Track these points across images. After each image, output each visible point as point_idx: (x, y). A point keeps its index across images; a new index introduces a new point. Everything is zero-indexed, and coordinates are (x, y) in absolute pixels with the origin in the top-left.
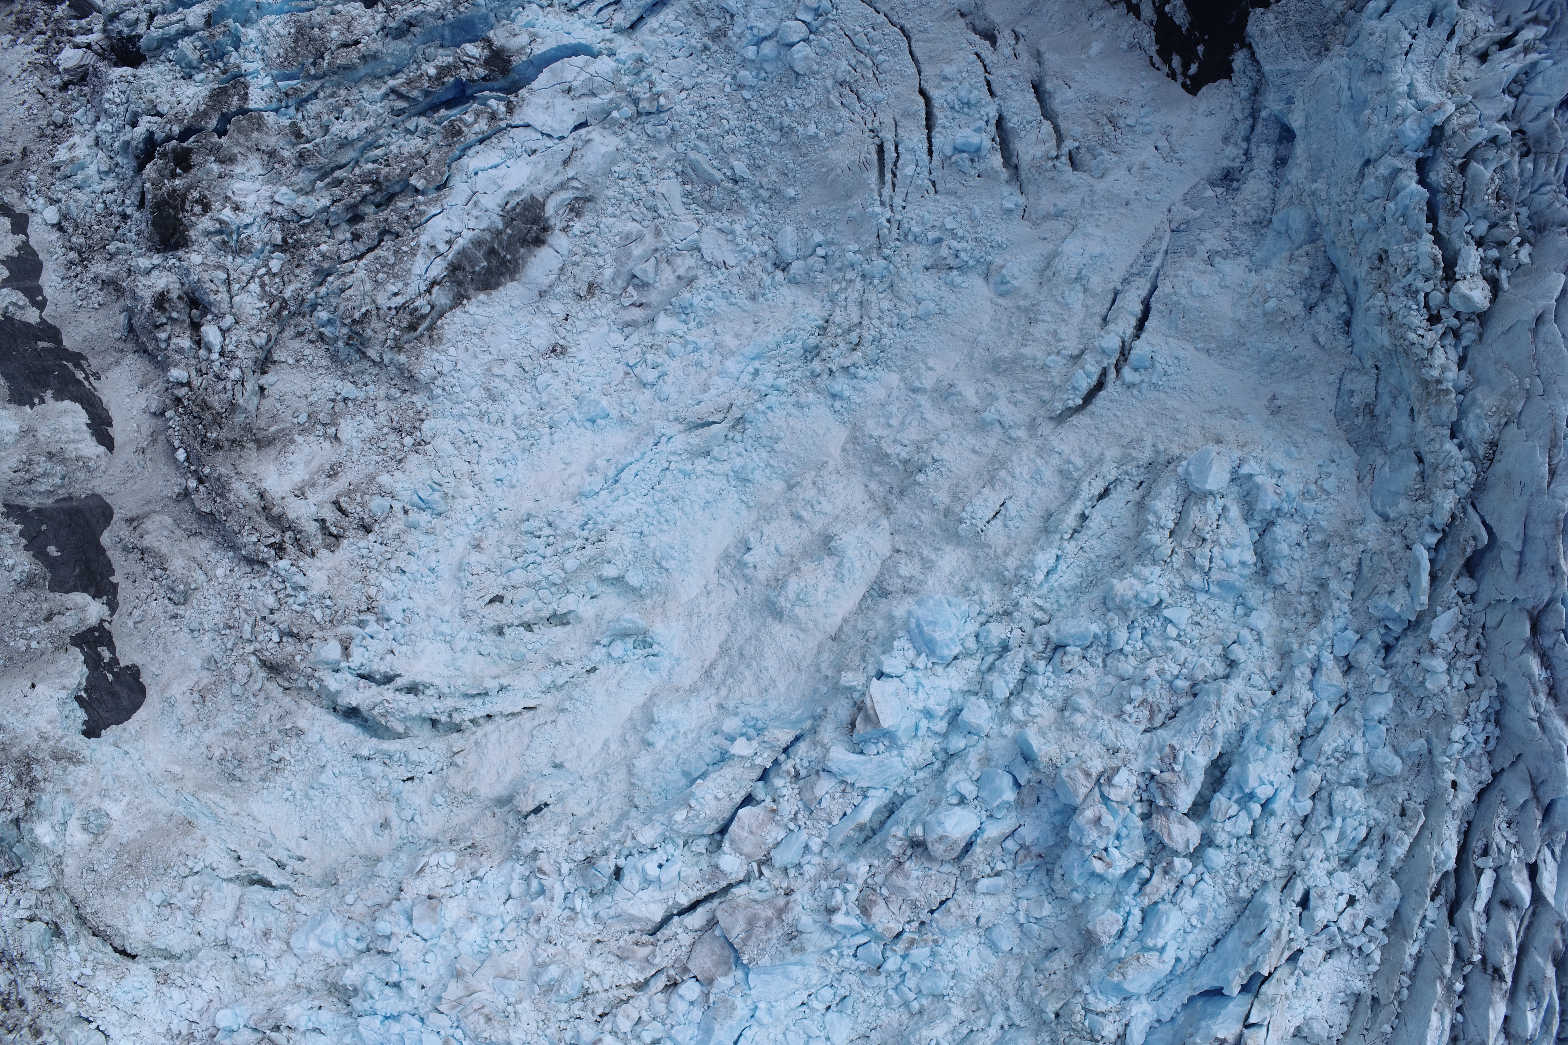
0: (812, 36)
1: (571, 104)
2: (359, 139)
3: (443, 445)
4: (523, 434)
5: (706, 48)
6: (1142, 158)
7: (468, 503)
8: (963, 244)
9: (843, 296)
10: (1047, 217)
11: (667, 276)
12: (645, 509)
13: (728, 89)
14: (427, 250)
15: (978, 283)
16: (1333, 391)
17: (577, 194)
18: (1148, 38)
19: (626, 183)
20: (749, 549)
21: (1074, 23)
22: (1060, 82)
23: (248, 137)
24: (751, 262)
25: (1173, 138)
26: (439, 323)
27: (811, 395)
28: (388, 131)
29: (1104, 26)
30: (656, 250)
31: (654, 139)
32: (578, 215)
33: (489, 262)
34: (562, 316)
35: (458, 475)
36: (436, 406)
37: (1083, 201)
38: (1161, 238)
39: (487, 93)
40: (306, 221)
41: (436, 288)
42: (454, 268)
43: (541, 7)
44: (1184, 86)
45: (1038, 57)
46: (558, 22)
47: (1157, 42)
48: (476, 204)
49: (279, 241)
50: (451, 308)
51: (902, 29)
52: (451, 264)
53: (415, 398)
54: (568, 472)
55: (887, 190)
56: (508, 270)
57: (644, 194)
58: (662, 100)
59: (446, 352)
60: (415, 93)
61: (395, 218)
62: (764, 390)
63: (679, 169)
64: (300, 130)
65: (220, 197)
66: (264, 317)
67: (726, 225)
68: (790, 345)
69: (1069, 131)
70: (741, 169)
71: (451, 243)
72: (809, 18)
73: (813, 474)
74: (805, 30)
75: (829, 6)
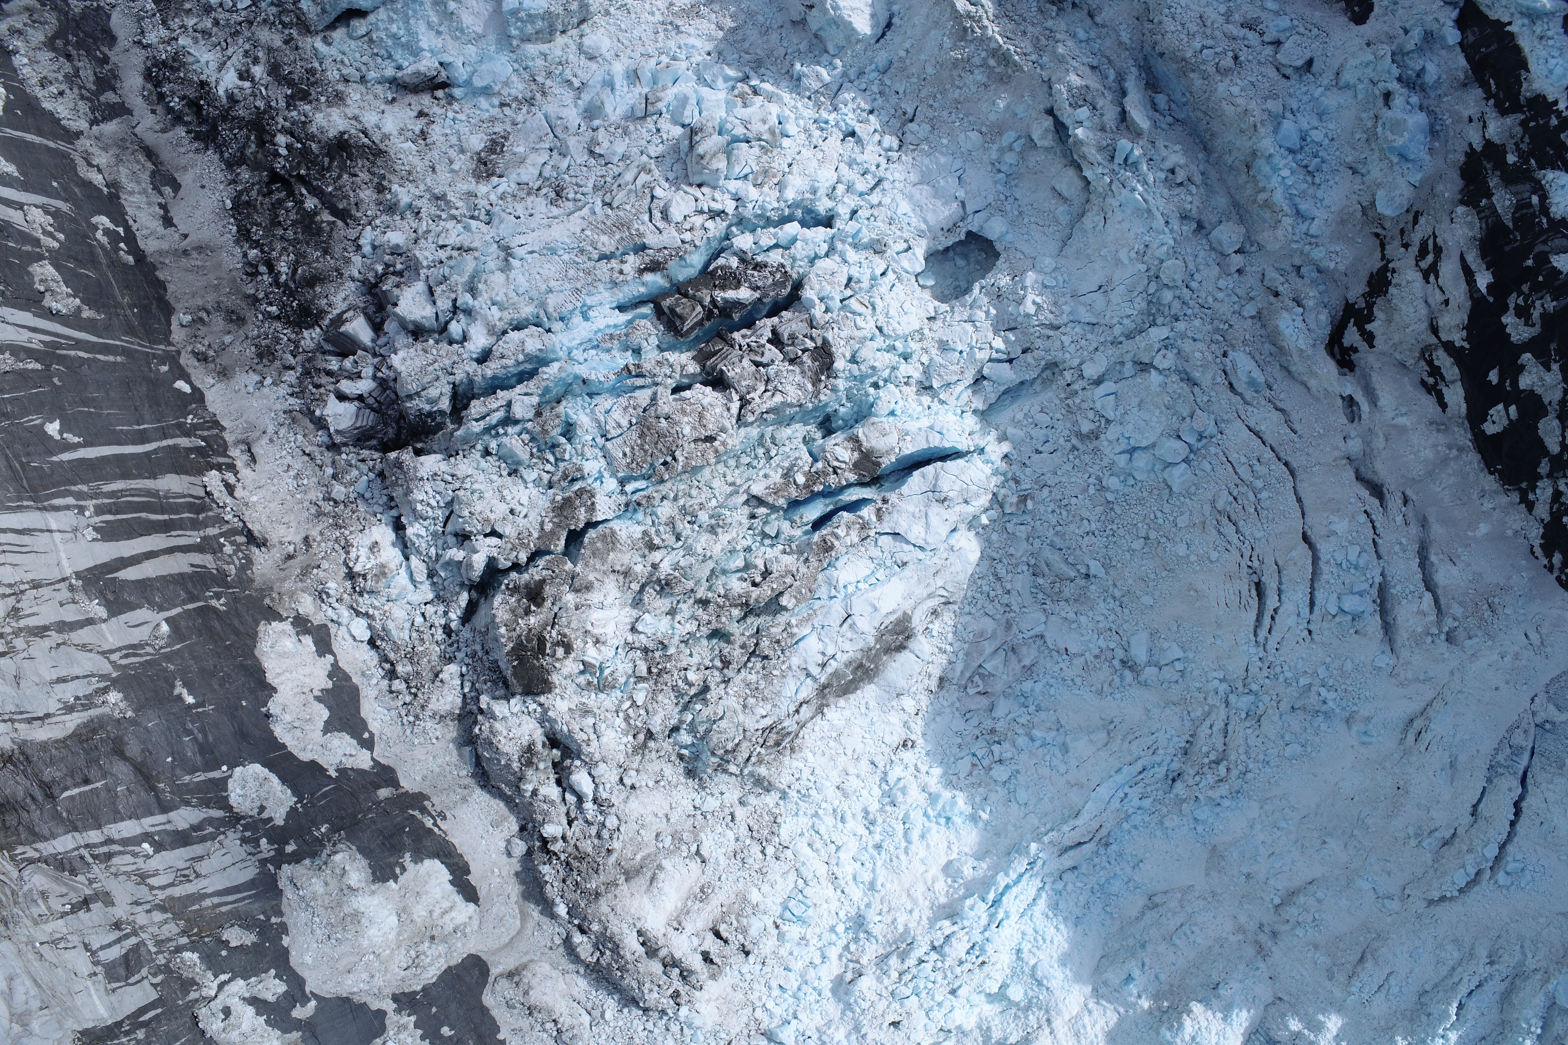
0: (1192, 456)
1: (946, 514)
3: (801, 849)
4: (874, 829)
5: (1074, 448)
6: (1515, 649)
8: (1333, 695)
9: (1208, 724)
10: (1416, 680)
11: (1014, 667)
13: (1092, 490)
14: (798, 673)
17: (941, 601)
18: (1536, 532)
19: (984, 582)
20: (1131, 978)
21: (1465, 499)
22: (1444, 557)
23: (604, 561)
24: (1096, 657)
25: (1544, 631)
26: (800, 734)
27: (1174, 818)
29: (1494, 509)
30: (1005, 643)
31: (1014, 537)
32: (937, 617)
33: (854, 675)
34: (913, 712)
38: (1525, 732)
40: (671, 651)
41: (804, 707)
42: (822, 688)
44: (1559, 580)
45: (1424, 523)
47: (1543, 538)
48: (851, 626)
49: (644, 673)
50: (813, 719)
51: (1286, 464)
52: (821, 685)
53: (768, 799)
56: (869, 677)
57: (1000, 592)
58: (1030, 504)
59: (805, 759)
60: (782, 502)
62: (1131, 811)
63: (1032, 562)
64: (651, 540)
65: (579, 633)
66: (630, 751)
67: (1071, 616)
68: (1156, 769)
69: (1449, 608)
70: (1095, 568)
71: (823, 665)
72: (1192, 440)
73: (1179, 895)
74: (1187, 451)
75: (1215, 430)
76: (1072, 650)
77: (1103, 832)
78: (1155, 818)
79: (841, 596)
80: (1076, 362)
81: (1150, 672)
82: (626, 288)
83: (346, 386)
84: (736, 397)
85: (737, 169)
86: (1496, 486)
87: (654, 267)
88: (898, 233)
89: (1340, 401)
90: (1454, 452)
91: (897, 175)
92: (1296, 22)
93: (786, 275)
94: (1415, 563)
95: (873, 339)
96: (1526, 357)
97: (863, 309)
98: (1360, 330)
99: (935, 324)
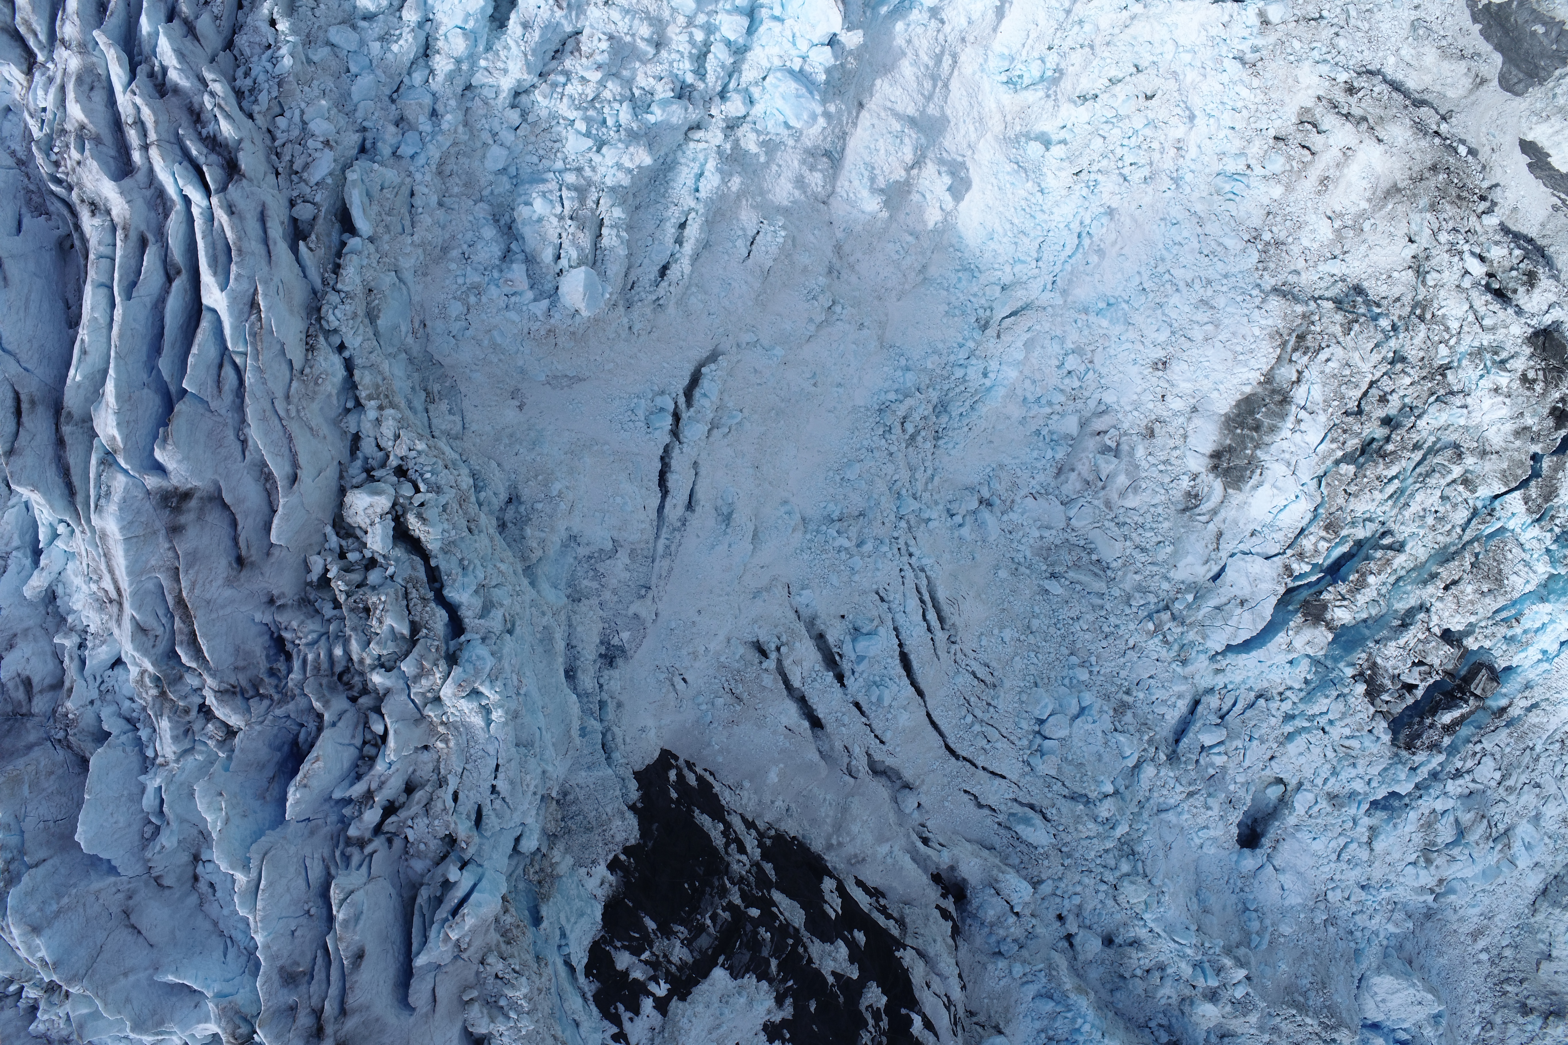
0: (1037, 728)
1: (1235, 591)
2: (1412, 495)
3: (1234, 244)
4: (1167, 277)
5: (1128, 692)
6: (697, 665)
7: (1196, 193)
8: (837, 544)
9: (929, 473)
10: (767, 590)
11: (1083, 468)
12: (1046, 217)
13: (1093, 659)
14: (1315, 408)
15: (811, 511)
16: (468, 417)
17: (1197, 511)
18: (726, 798)
19: (1155, 540)
20: (949, 189)
21: (801, 800)
22: (797, 731)
23: (1511, 460)
24: (1013, 501)
25: (672, 695)
26: (1279, 350)
27: (930, 367)
28: (1388, 515)
29: (773, 802)
30: (1103, 488)
31: (1144, 591)
32: (1189, 494)
33: (1255, 419)
34: (1168, 398)
35: (1213, 217)
36: (1252, 280)
38: (660, 577)
39: (1313, 578)
40: (1432, 400)
41: (1294, 378)
42: (1286, 400)
43: (1290, 688)
44: (676, 758)
46: (1271, 676)
47: (716, 795)
48: (1289, 465)
49: (1449, 374)
50: (1272, 368)
51: (957, 758)
52: (1290, 403)
53: (1273, 282)
54: (1118, 246)
55: (923, 584)
56: (1234, 420)
57: (1134, 535)
58: (1151, 626)
59: (1262, 328)
60: (1379, 554)
61: (1355, 429)
63: (1109, 574)
64: (1466, 487)
65: (1515, 394)
66: (1436, 303)
67: (1046, 534)
68: (962, 410)
69: (774, 680)
70: (1055, 587)
71: (1299, 421)
72: (1047, 744)
74: (1047, 730)
75: (1032, 761)
76: (1030, 502)
79: (1299, 489)
80: (1162, 771)
81: (973, 504)
84: (1435, 629)
85: (1450, 817)
86: (784, 829)
87: (1500, 713)
90: (834, 842)
91: (1327, 869)
93: (1409, 747)
94: (821, 712)
95: (1331, 722)
96: (855, 976)
97: (1347, 743)
98: (953, 919)
99: (1269, 754)
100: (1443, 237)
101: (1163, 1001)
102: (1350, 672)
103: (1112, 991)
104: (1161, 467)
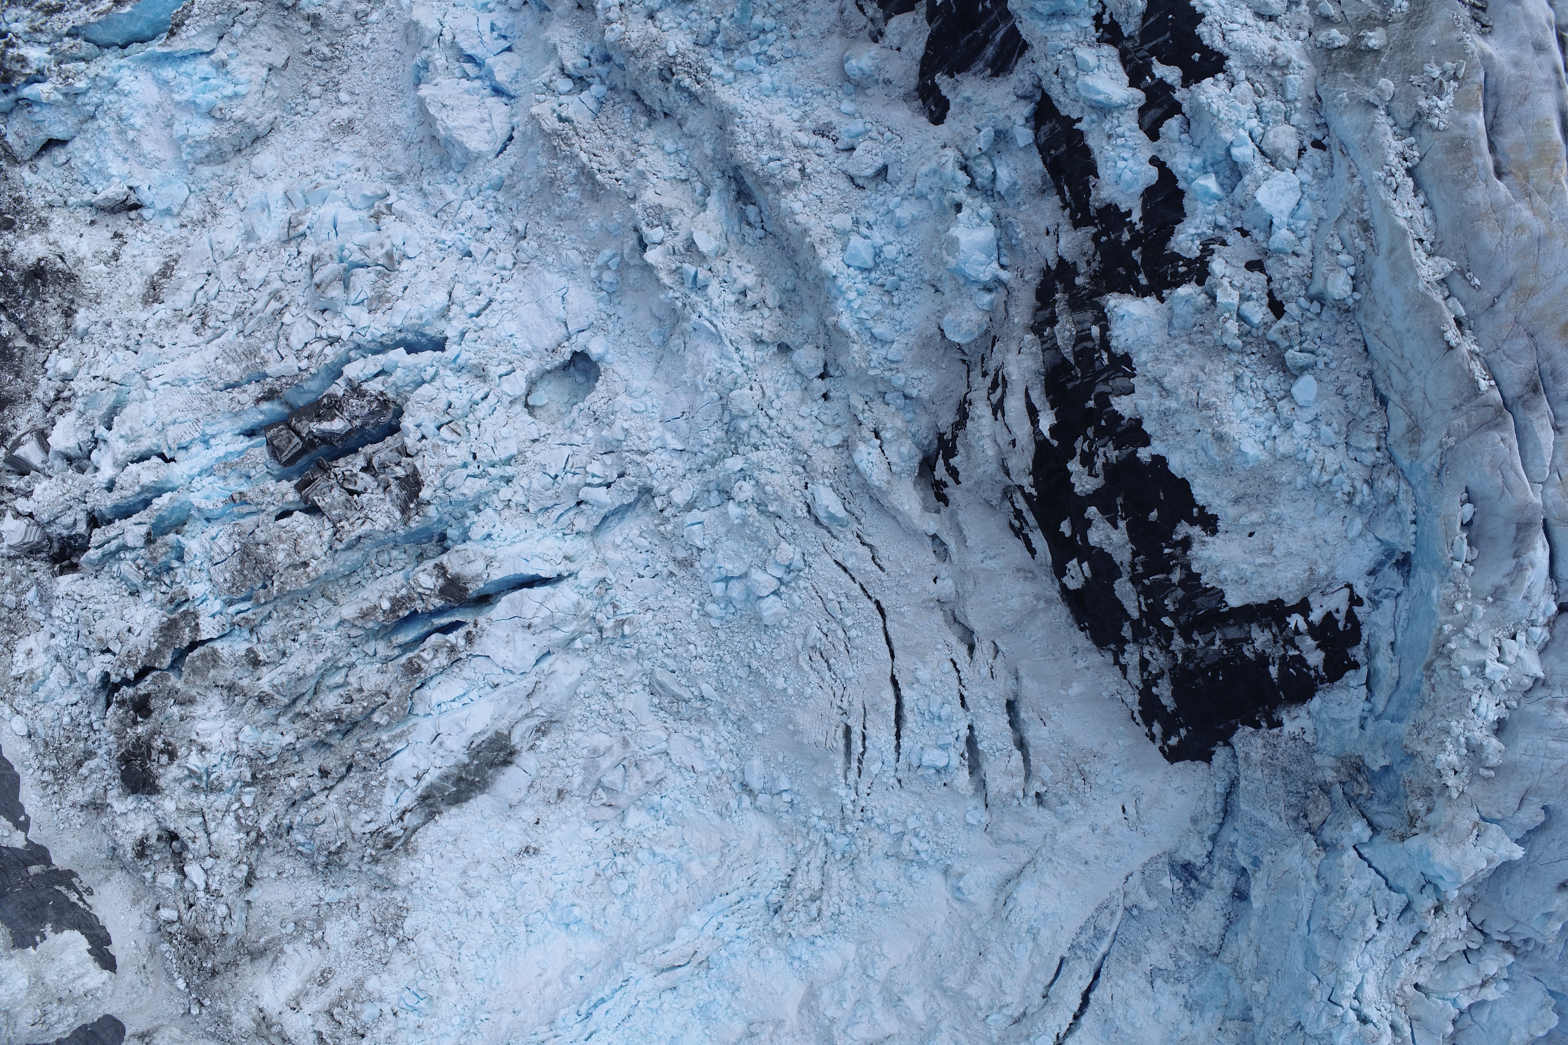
0: (783, 588)
1: (533, 640)
3: (425, 943)
4: (500, 929)
5: (672, 574)
6: (1108, 822)
7: (452, 1000)
8: (925, 846)
9: (805, 860)
10: (1009, 841)
11: (637, 781)
13: (695, 616)
14: (396, 784)
15: (937, 879)
17: (543, 720)
18: (1133, 698)
19: (592, 701)
21: (1057, 654)
22: (1035, 716)
23: (204, 677)
24: (718, 778)
25: (1142, 806)
26: (413, 838)
27: (771, 950)
29: (1088, 668)
30: (624, 759)
31: (621, 658)
32: (544, 733)
33: (458, 787)
34: (533, 821)
35: (441, 974)
36: (416, 901)
37: (1045, 837)
38: (1113, 914)
40: (273, 760)
41: (408, 815)
42: (424, 798)
43: (497, 511)
44: (1161, 749)
45: (1016, 678)
47: (1140, 703)
48: (441, 744)
49: (248, 777)
50: (424, 825)
51: (877, 603)
52: (421, 796)
53: (395, 894)
54: (545, 978)
55: (852, 776)
56: (478, 788)
57: (611, 711)
58: (627, 630)
59: (422, 861)
60: (370, 625)
61: (361, 756)
62: (727, 939)
63: (647, 682)
64: (256, 656)
65: (184, 742)
66: (243, 846)
67: (695, 734)
68: (753, 901)
69: (1039, 771)
70: (707, 691)
71: (418, 778)
72: (779, 573)
73: (771, 1028)
74: (775, 584)
75: (801, 564)
76: (700, 768)
77: (700, 957)
78: (755, 947)
79: (435, 713)
80: (664, 489)
81: (763, 799)
82: (245, 417)
83: (22, 505)
84: (328, 525)
85: (353, 296)
86: (1088, 643)
87: (270, 395)
88: (502, 355)
89: (928, 541)
90: (1042, 604)
91: (507, 295)
92: (869, 126)
93: (384, 404)
94: (1004, 719)
95: (465, 465)
96: (1092, 511)
97: (454, 437)
98: (947, 463)
99: (537, 446)
100: (222, 910)
101: (749, 267)
102: (431, 511)
103: (794, 290)
104: (561, 762)
